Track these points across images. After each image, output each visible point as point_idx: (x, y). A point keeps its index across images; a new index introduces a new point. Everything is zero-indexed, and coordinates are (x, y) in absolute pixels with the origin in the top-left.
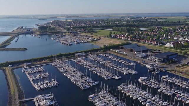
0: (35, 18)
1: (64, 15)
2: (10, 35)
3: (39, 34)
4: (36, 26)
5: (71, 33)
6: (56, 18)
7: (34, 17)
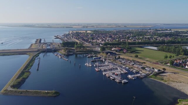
0: (51, 27)
1: (79, 25)
2: (28, 53)
3: (64, 53)
4: (55, 38)
5: (107, 53)
6: (72, 27)
7: (49, 26)
